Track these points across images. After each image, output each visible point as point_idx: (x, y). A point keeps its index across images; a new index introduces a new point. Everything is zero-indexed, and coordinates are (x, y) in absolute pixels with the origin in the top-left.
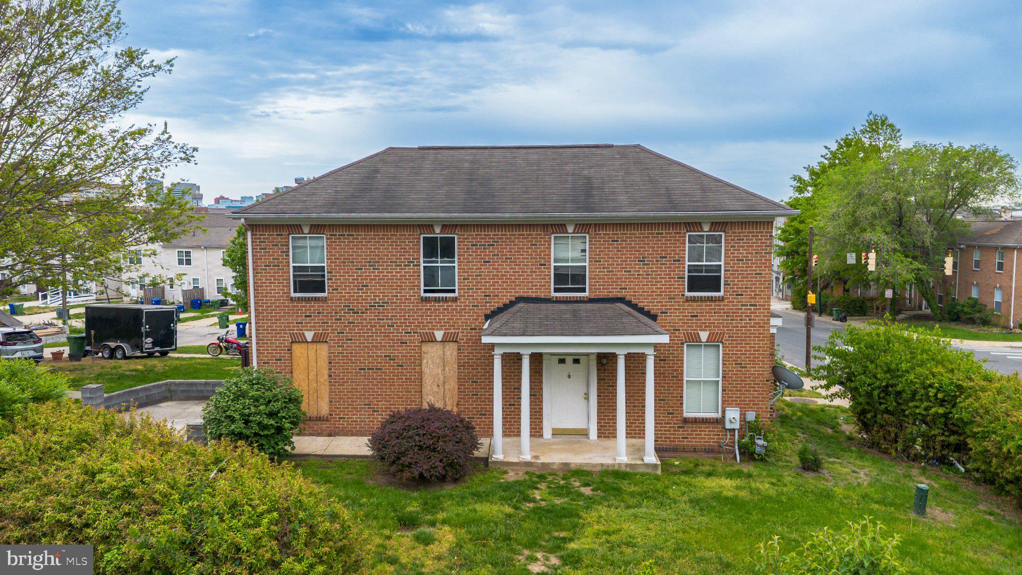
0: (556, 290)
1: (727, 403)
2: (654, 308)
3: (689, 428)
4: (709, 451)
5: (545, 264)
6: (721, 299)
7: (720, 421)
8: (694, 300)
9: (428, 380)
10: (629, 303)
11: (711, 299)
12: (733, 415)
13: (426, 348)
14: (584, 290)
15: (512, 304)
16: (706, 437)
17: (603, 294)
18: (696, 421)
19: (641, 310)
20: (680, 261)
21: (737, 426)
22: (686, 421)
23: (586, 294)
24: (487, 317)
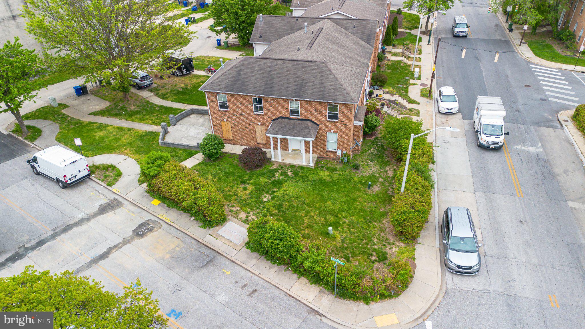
0: (291, 115)
1: (338, 148)
2: (318, 123)
3: (328, 153)
4: (333, 159)
5: (288, 109)
6: (337, 122)
7: (336, 152)
8: (330, 122)
9: (257, 134)
10: (311, 121)
11: (334, 122)
12: (339, 152)
13: (256, 126)
14: (299, 116)
15: (278, 118)
16: (332, 156)
17: (304, 118)
18: (329, 152)
19: (315, 123)
20: (326, 111)
21: (340, 154)
22: (327, 151)
23: (300, 117)
24: (272, 121)
